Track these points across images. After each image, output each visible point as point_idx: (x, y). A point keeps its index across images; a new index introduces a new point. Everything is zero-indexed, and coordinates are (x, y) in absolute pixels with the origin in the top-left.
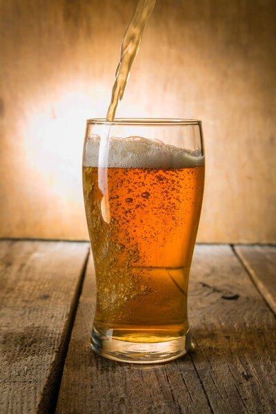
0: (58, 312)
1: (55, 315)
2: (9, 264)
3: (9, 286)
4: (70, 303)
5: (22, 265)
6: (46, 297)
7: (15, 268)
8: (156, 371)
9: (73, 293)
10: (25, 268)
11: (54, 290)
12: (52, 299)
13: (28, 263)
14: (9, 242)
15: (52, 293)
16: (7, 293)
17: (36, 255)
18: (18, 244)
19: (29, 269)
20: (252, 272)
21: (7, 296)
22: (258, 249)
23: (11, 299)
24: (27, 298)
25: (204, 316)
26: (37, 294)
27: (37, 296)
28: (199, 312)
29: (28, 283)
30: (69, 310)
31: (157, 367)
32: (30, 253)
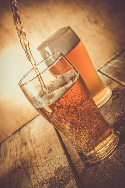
0: (60, 155)
1: (60, 157)
2: (26, 144)
3: (33, 155)
4: (61, 147)
5: (31, 141)
6: (51, 150)
7: (29, 144)
8: (114, 156)
9: (58, 141)
10: (33, 141)
11: (51, 144)
12: (54, 150)
13: (32, 137)
14: (18, 132)
15: (51, 147)
16: (35, 159)
17: (32, 131)
18: (21, 131)
19: (34, 140)
20: (115, 79)
21: (36, 160)
22: (109, 65)
23: (39, 161)
24: (44, 157)
25: (113, 114)
26: (46, 151)
27: (47, 153)
28: (110, 114)
29: (39, 148)
30: (63, 150)
31: (113, 154)
32: (29, 132)
